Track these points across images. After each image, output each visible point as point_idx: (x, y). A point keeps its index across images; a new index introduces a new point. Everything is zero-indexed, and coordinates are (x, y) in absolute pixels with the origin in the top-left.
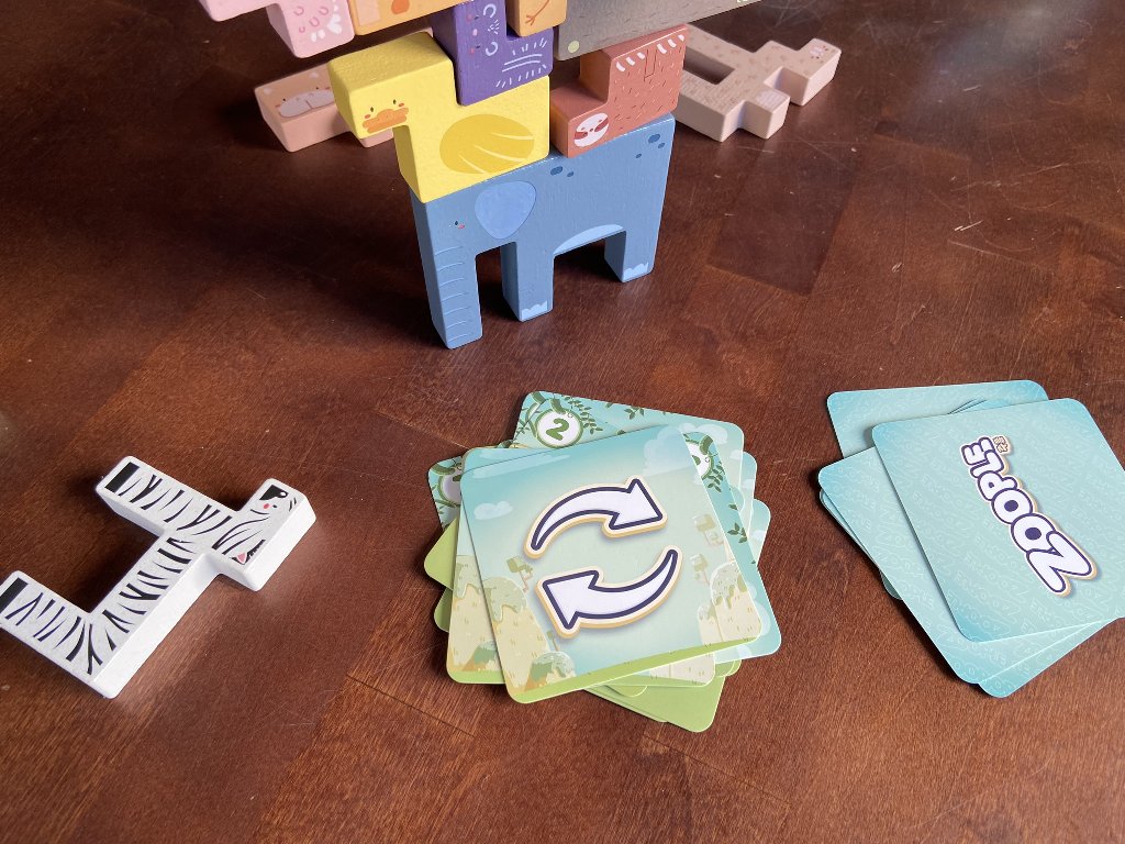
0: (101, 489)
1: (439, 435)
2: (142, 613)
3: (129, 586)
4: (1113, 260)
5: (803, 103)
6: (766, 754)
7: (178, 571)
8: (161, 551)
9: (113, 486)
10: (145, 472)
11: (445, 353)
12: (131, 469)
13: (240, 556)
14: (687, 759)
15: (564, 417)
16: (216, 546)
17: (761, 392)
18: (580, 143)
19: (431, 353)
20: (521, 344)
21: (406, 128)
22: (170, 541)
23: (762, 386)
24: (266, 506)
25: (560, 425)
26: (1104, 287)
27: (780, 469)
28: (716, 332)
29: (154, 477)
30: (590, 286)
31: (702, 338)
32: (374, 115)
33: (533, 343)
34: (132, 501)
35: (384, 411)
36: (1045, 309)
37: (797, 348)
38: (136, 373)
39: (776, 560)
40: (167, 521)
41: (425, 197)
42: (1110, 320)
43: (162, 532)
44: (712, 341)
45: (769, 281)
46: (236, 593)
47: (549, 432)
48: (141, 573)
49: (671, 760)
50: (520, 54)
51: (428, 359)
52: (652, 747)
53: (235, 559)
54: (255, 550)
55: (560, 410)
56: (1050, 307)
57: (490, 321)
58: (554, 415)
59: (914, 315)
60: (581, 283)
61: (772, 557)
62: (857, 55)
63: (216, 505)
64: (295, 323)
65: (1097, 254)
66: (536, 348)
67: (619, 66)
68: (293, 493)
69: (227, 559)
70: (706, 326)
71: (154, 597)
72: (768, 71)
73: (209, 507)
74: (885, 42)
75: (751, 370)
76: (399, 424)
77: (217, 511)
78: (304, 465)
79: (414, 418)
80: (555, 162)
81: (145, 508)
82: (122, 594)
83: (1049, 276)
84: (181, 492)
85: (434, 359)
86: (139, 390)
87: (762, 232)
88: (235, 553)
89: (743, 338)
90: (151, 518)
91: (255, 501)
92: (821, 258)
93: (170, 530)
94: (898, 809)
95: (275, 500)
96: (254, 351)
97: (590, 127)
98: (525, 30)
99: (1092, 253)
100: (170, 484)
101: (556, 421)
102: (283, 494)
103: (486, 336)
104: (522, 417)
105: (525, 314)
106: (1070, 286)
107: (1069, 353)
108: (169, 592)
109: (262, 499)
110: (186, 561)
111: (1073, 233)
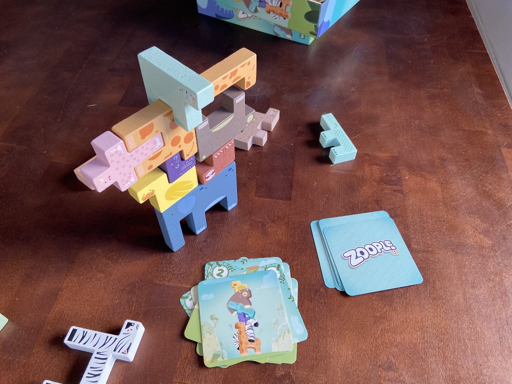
0: (66, 341)
1: (180, 285)
2: (97, 381)
3: (88, 373)
4: (381, 165)
5: (272, 130)
6: (315, 364)
7: (104, 363)
8: (96, 358)
9: (70, 339)
10: (80, 331)
11: (174, 253)
12: (74, 331)
13: (125, 351)
14: (291, 373)
15: (222, 268)
16: (115, 350)
17: (284, 239)
18: (207, 180)
19: (168, 255)
20: (200, 243)
21: (155, 195)
22: (98, 353)
23: (284, 237)
24: (128, 331)
25: (220, 271)
26: (380, 175)
27: (297, 265)
28: (264, 222)
29: (84, 332)
30: (218, 215)
31: (260, 225)
32: (144, 196)
33: (203, 242)
34: (79, 343)
35: (157, 282)
36: (364, 188)
37: (292, 220)
38: (60, 293)
39: (303, 297)
40: (94, 346)
41: (162, 211)
42: (384, 186)
43: (94, 351)
44: (264, 225)
45: (277, 199)
46: (125, 365)
47: (218, 275)
48: (91, 368)
49: (287, 376)
50: (186, 164)
51: (168, 257)
52: (279, 373)
53: (123, 353)
54: (129, 347)
55: (220, 266)
56: (365, 187)
57: (187, 237)
58: (218, 268)
59: (325, 200)
60: (214, 215)
61: (301, 297)
62: (285, 108)
63: (110, 335)
64: (115, 257)
65: (376, 164)
66: (205, 243)
67: (215, 156)
68: (136, 323)
69: (120, 354)
70: (261, 220)
71: (99, 375)
72: (258, 124)
73: (107, 337)
74: (293, 101)
75: (279, 232)
76: (164, 285)
77: (111, 338)
78: (135, 310)
79: (169, 281)
80: (201, 186)
81: (85, 344)
82: (87, 377)
83: (363, 176)
84: (96, 334)
85: (170, 257)
86: (64, 299)
87: (270, 181)
88: (122, 351)
89: (274, 221)
90: (88, 347)
91: (124, 330)
92: (291, 186)
93: (96, 349)
94: (358, 368)
95: (131, 327)
96: (103, 272)
97: (210, 175)
98: (186, 158)
99: (374, 164)
100: (90, 333)
101: (219, 270)
102: (133, 324)
103: (186, 244)
104: (206, 273)
105: (198, 232)
106: (370, 178)
107: (374, 201)
108: (104, 371)
109: (126, 328)
110: (106, 359)
111: (367, 159)
